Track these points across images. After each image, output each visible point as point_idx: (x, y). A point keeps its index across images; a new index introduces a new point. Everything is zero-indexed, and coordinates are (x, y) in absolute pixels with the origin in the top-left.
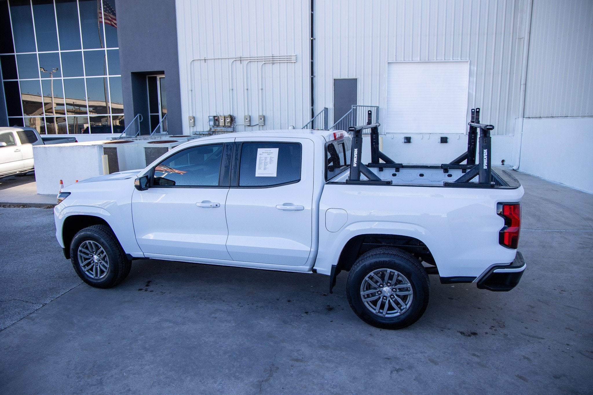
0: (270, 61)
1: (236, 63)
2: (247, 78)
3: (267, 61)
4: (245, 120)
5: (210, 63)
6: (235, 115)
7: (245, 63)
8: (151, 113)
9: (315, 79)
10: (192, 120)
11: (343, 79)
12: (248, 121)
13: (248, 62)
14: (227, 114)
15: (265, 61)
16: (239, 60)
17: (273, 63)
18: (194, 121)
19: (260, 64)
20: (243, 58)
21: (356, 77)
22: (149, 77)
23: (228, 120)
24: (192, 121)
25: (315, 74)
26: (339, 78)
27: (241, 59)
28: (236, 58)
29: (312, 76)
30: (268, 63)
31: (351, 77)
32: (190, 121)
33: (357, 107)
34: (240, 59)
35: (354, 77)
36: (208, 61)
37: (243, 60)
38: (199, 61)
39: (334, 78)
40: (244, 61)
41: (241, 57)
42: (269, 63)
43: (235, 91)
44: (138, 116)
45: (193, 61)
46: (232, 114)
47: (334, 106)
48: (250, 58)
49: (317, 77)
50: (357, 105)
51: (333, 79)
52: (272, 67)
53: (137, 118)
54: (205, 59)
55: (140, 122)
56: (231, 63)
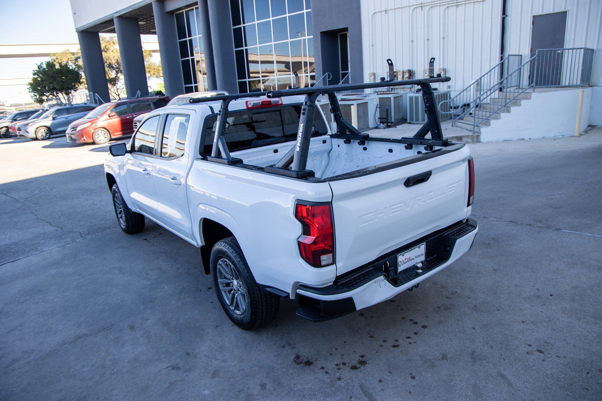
0: (453, 3)
1: (417, 10)
2: (428, 27)
3: (451, 4)
4: (424, 75)
5: (391, 13)
6: (415, 69)
7: (426, 9)
8: (342, 71)
9: (508, 20)
10: (372, 76)
11: (546, 14)
12: (426, 76)
13: (429, 8)
14: (406, 69)
15: (448, 4)
16: (420, 7)
17: (457, 6)
18: (374, 77)
19: (443, 8)
20: (424, 3)
21: (565, 9)
22: (341, 35)
23: (406, 75)
24: (372, 78)
25: (509, 12)
26: (540, 13)
27: (422, 5)
28: (417, 5)
29: (504, 16)
30: (451, 6)
31: (558, 10)
32: (371, 78)
33: (563, 50)
34: (420, 5)
35: (563, 10)
36: (389, 11)
37: (424, 6)
38: (380, 13)
39: (534, 15)
40: (426, 7)
41: (422, 3)
42: (453, 6)
43: (415, 42)
44: (326, 75)
45: (375, 13)
46: (411, 69)
47: (531, 52)
48: (432, 2)
49: (510, 16)
50: (564, 48)
51: (532, 16)
52: (456, 10)
53: (325, 77)
54: (386, 10)
55: (328, 81)
56: (412, 10)
